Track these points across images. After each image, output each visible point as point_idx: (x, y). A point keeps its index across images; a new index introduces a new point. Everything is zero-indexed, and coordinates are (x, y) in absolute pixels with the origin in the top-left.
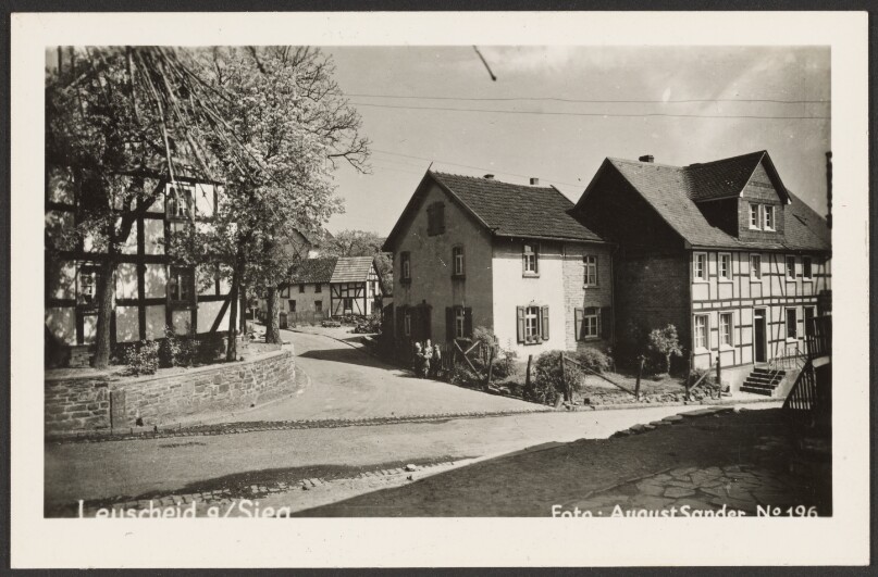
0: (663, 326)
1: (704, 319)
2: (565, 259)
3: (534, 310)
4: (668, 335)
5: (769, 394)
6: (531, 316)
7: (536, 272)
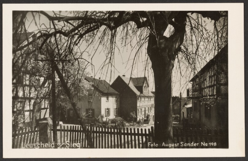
0: (132, 112)
1: (139, 110)
2: (113, 97)
3: (108, 109)
4: (134, 113)
5: (148, 124)
6: (107, 110)
7: (108, 100)
